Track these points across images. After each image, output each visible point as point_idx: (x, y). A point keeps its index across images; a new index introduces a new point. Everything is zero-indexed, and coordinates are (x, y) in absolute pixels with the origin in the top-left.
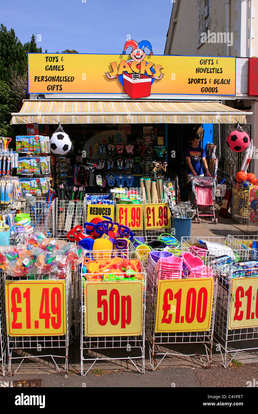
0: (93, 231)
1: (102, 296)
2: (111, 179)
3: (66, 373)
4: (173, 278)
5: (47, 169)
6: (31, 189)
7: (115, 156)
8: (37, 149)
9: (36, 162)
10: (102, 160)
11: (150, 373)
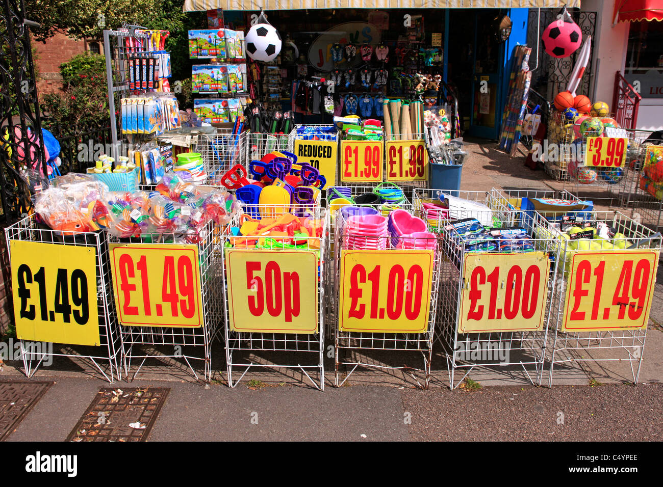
0: (263, 175)
1: (254, 271)
2: (351, 103)
3: (208, 383)
4: (366, 247)
5: (241, 85)
6: (215, 117)
7: (358, 65)
8: (222, 51)
9: (221, 72)
10: (337, 72)
11: (333, 390)
